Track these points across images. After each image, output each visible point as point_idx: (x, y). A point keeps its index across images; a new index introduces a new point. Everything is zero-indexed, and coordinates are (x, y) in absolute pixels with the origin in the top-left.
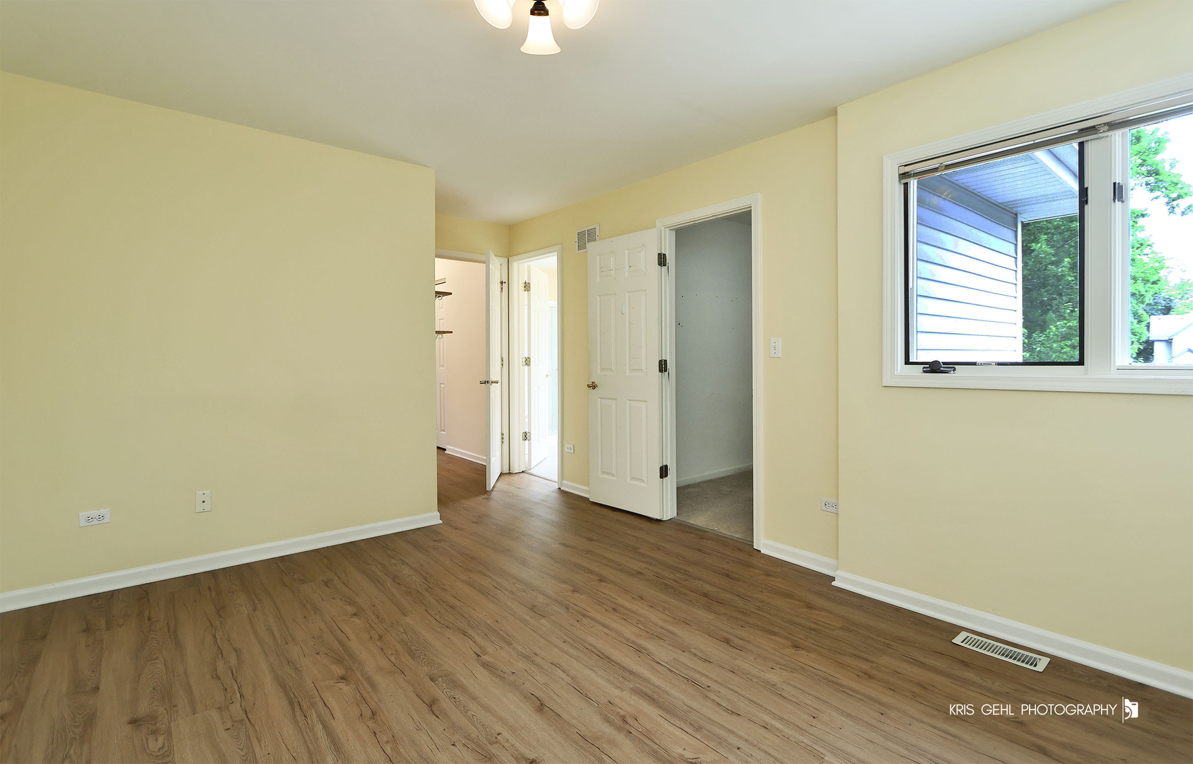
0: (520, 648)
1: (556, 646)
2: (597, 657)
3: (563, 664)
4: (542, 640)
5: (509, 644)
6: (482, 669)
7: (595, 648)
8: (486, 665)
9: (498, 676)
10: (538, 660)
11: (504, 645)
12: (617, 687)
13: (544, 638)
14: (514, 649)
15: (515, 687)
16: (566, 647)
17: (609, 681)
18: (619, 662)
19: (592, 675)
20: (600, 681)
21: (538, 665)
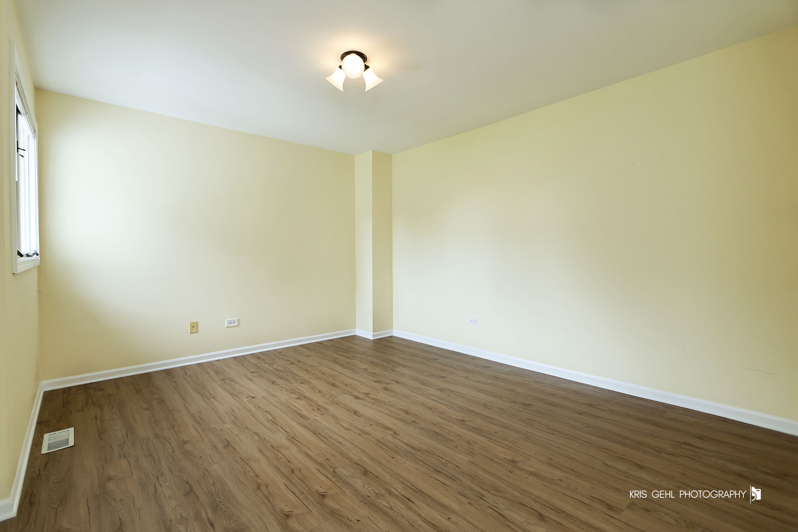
0: (371, 438)
1: (347, 440)
2: (321, 434)
3: (343, 430)
4: (356, 444)
5: (378, 441)
6: (390, 426)
7: (321, 439)
8: (389, 429)
9: (379, 424)
10: (358, 432)
11: (381, 440)
12: (317, 420)
13: (355, 445)
14: (374, 437)
15: (370, 420)
16: (340, 439)
17: (319, 423)
18: (310, 432)
19: (327, 425)
20: (323, 422)
21: (358, 429)
